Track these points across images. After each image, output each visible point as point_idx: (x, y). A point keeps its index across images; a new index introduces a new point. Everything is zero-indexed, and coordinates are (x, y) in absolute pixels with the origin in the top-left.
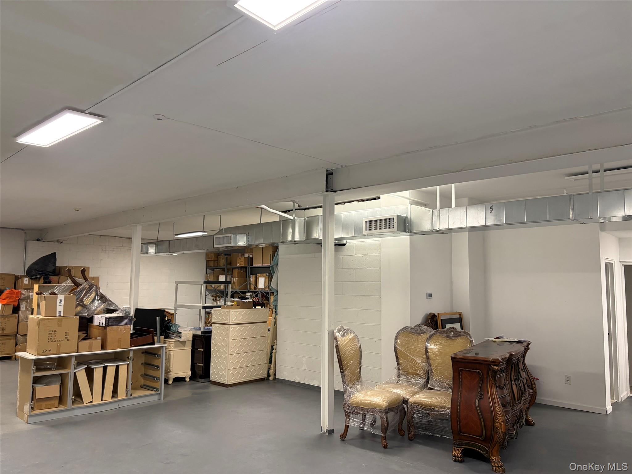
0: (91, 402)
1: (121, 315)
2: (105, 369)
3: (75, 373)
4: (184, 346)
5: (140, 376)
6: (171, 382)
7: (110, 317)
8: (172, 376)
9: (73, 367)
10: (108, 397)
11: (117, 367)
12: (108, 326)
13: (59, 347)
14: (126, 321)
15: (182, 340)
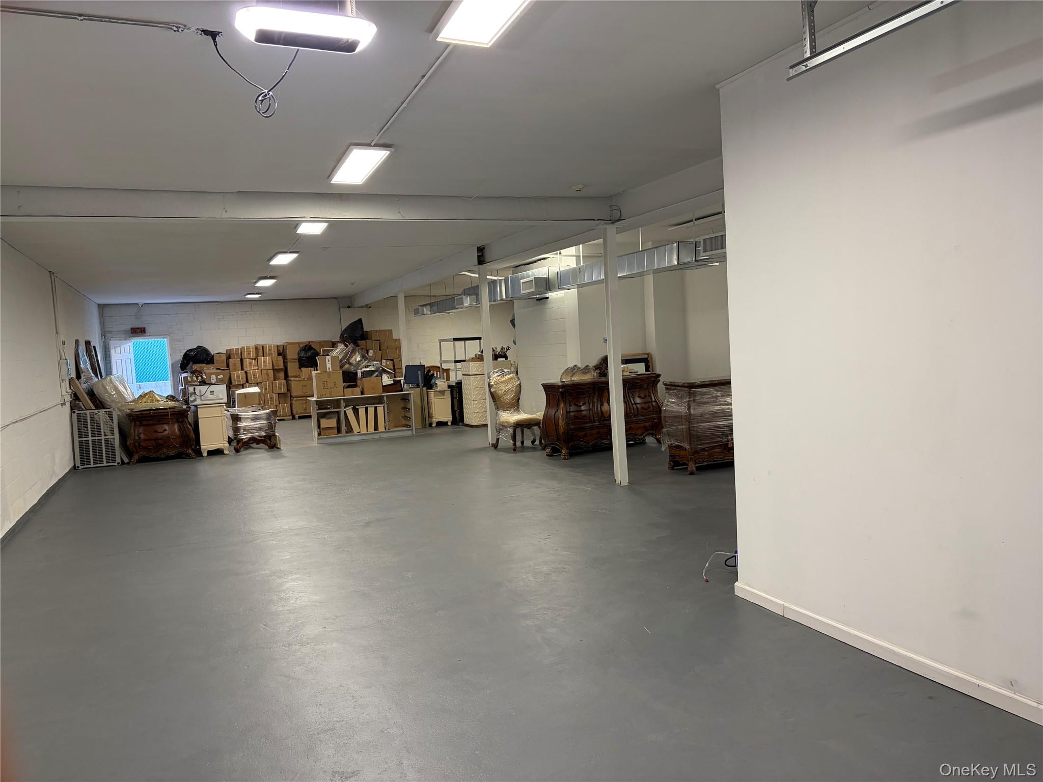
0: (360, 432)
1: (373, 369)
2: (366, 409)
3: (345, 411)
4: (444, 395)
5: (401, 417)
6: (434, 425)
7: (364, 371)
8: (435, 420)
9: (343, 407)
10: (371, 429)
11: (376, 408)
12: (364, 377)
13: (331, 393)
14: (377, 373)
15: (438, 390)
